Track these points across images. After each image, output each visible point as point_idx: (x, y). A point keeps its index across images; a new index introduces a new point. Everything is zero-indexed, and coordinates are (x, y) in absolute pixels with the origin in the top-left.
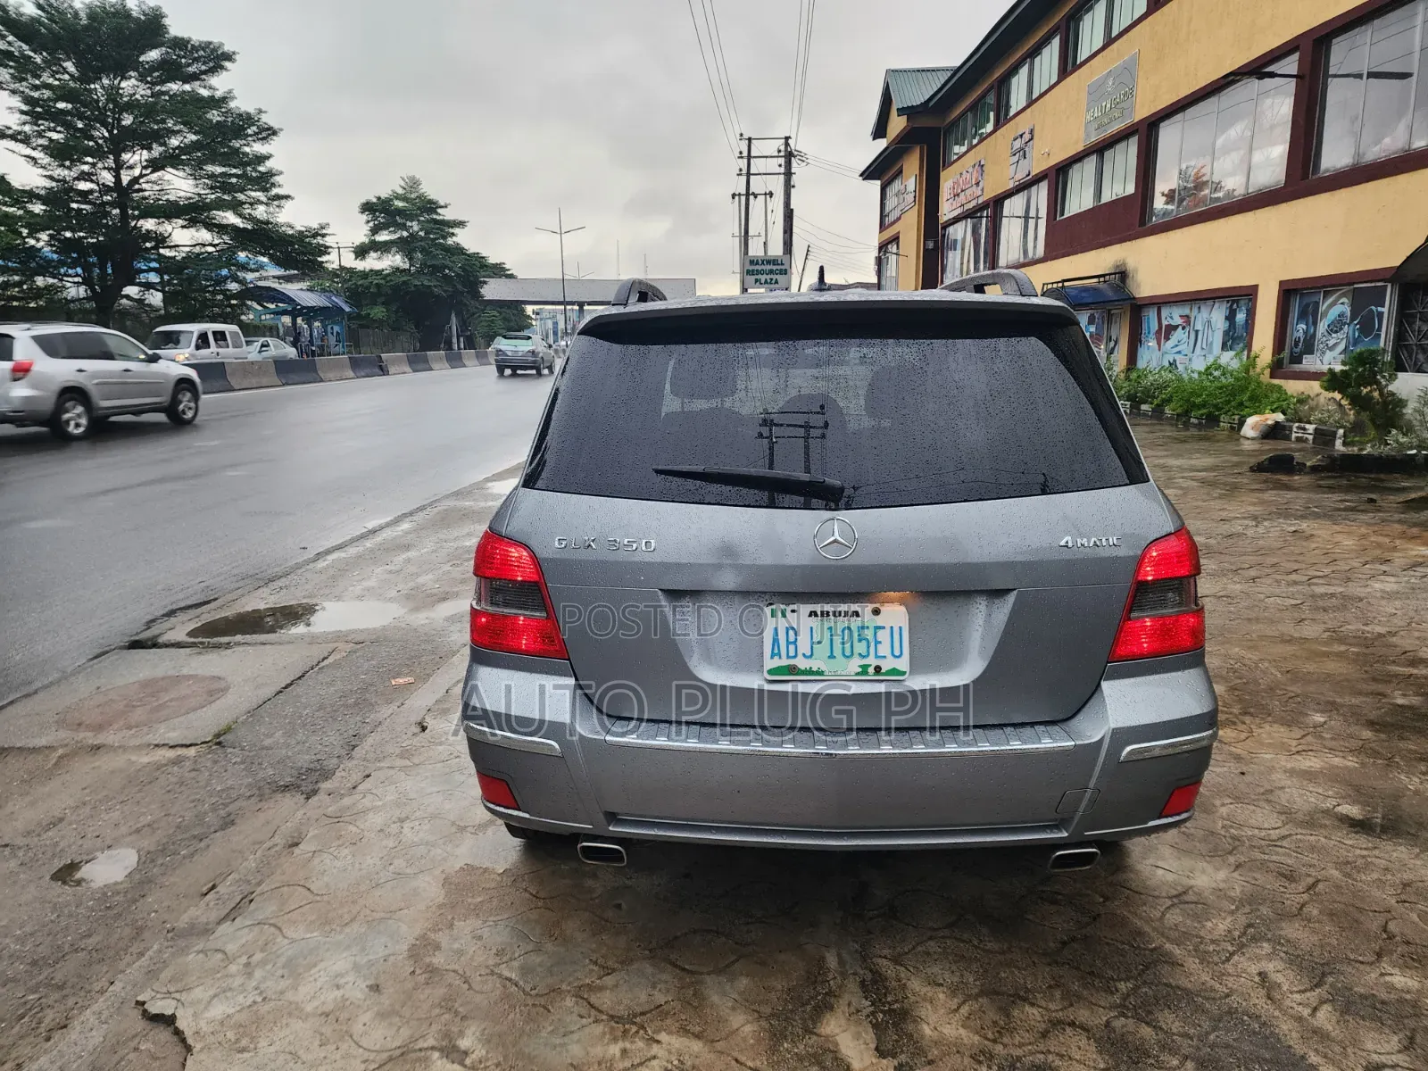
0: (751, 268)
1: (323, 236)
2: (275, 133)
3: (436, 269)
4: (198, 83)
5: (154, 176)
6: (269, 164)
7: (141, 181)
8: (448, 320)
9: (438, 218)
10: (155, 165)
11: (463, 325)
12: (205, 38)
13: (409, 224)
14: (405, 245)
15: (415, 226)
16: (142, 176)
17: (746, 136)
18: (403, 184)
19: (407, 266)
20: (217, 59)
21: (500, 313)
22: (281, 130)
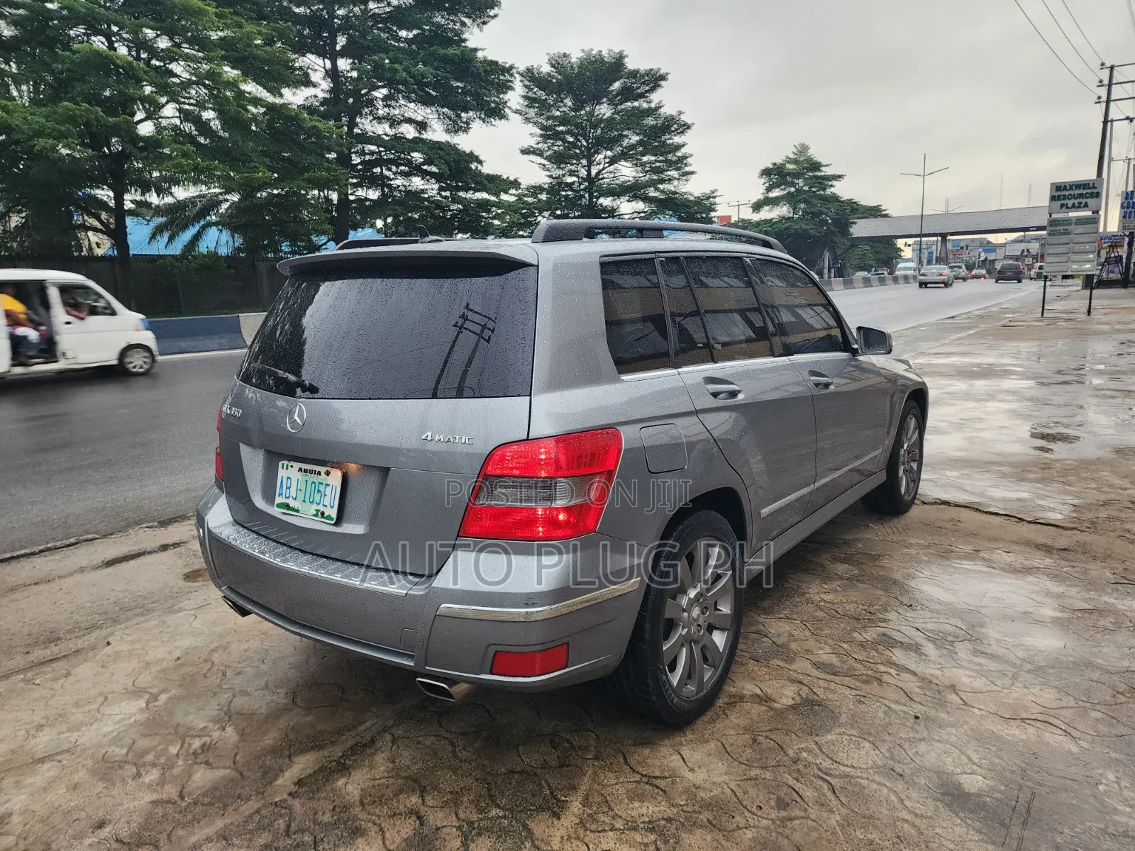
0: (1057, 194)
1: (714, 197)
2: (689, 127)
3: (816, 215)
4: (643, 100)
5: (612, 168)
6: (684, 150)
7: (604, 172)
8: (821, 256)
9: (820, 174)
10: (613, 161)
11: (835, 259)
12: (648, 67)
13: (796, 181)
14: (791, 199)
15: (800, 182)
16: (604, 169)
17: (1108, 65)
18: (795, 150)
19: (791, 215)
20: (655, 80)
21: (872, 247)
22: (693, 124)
